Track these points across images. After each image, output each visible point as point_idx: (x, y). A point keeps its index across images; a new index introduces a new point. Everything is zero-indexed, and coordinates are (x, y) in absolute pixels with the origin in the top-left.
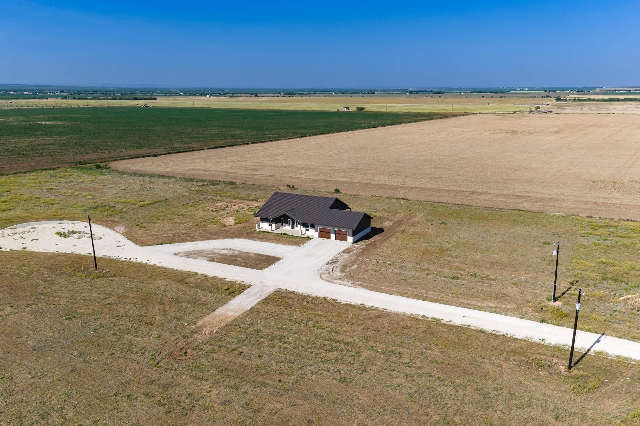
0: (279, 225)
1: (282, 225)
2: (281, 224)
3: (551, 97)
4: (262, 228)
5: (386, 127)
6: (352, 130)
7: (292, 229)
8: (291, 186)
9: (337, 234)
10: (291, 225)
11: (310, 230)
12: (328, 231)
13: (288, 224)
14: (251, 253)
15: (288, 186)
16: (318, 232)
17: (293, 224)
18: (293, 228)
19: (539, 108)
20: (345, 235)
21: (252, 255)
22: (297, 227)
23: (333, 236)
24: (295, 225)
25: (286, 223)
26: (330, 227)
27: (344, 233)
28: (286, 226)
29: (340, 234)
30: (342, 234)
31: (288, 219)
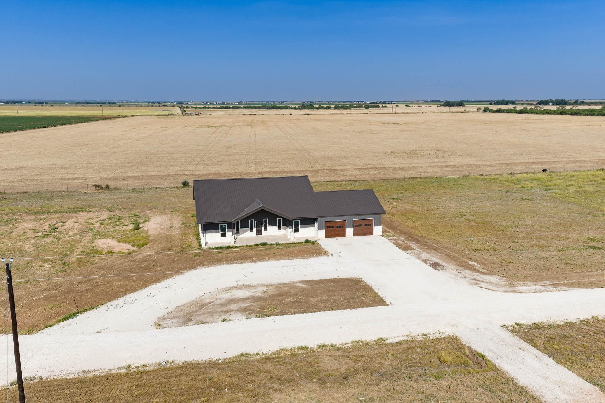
1: (238, 232)
3: (167, 106)
5: (57, 127)
6: (16, 130)
7: (257, 235)
8: (104, 186)
10: (255, 229)
11: (300, 229)
12: (340, 224)
13: (249, 229)
15: (96, 186)
16: (323, 229)
18: (259, 233)
19: (185, 111)
22: (266, 229)
23: (349, 231)
24: (263, 228)
25: (246, 227)
26: (345, 217)
27: (368, 223)
28: (245, 232)
29: (361, 225)
30: (365, 225)
31: (249, 220)
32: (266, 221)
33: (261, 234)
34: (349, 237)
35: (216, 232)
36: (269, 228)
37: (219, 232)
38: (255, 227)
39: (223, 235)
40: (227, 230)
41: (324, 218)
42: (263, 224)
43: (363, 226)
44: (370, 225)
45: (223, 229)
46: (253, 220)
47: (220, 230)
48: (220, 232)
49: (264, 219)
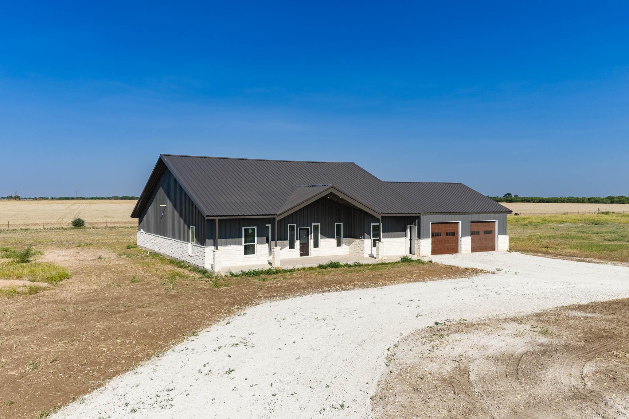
7: (300, 254)
9: (472, 233)
10: (297, 243)
12: (452, 229)
18: (304, 251)
20: (489, 232)
22: (316, 245)
24: (311, 242)
25: (283, 240)
26: (459, 216)
27: (488, 228)
31: (289, 225)
32: (316, 228)
33: (308, 255)
34: (464, 252)
35: (235, 244)
36: (321, 241)
37: (240, 243)
39: (249, 250)
40: (256, 238)
42: (311, 233)
43: (482, 234)
45: (249, 238)
46: (295, 225)
47: (243, 239)
48: (243, 244)
49: (313, 224)
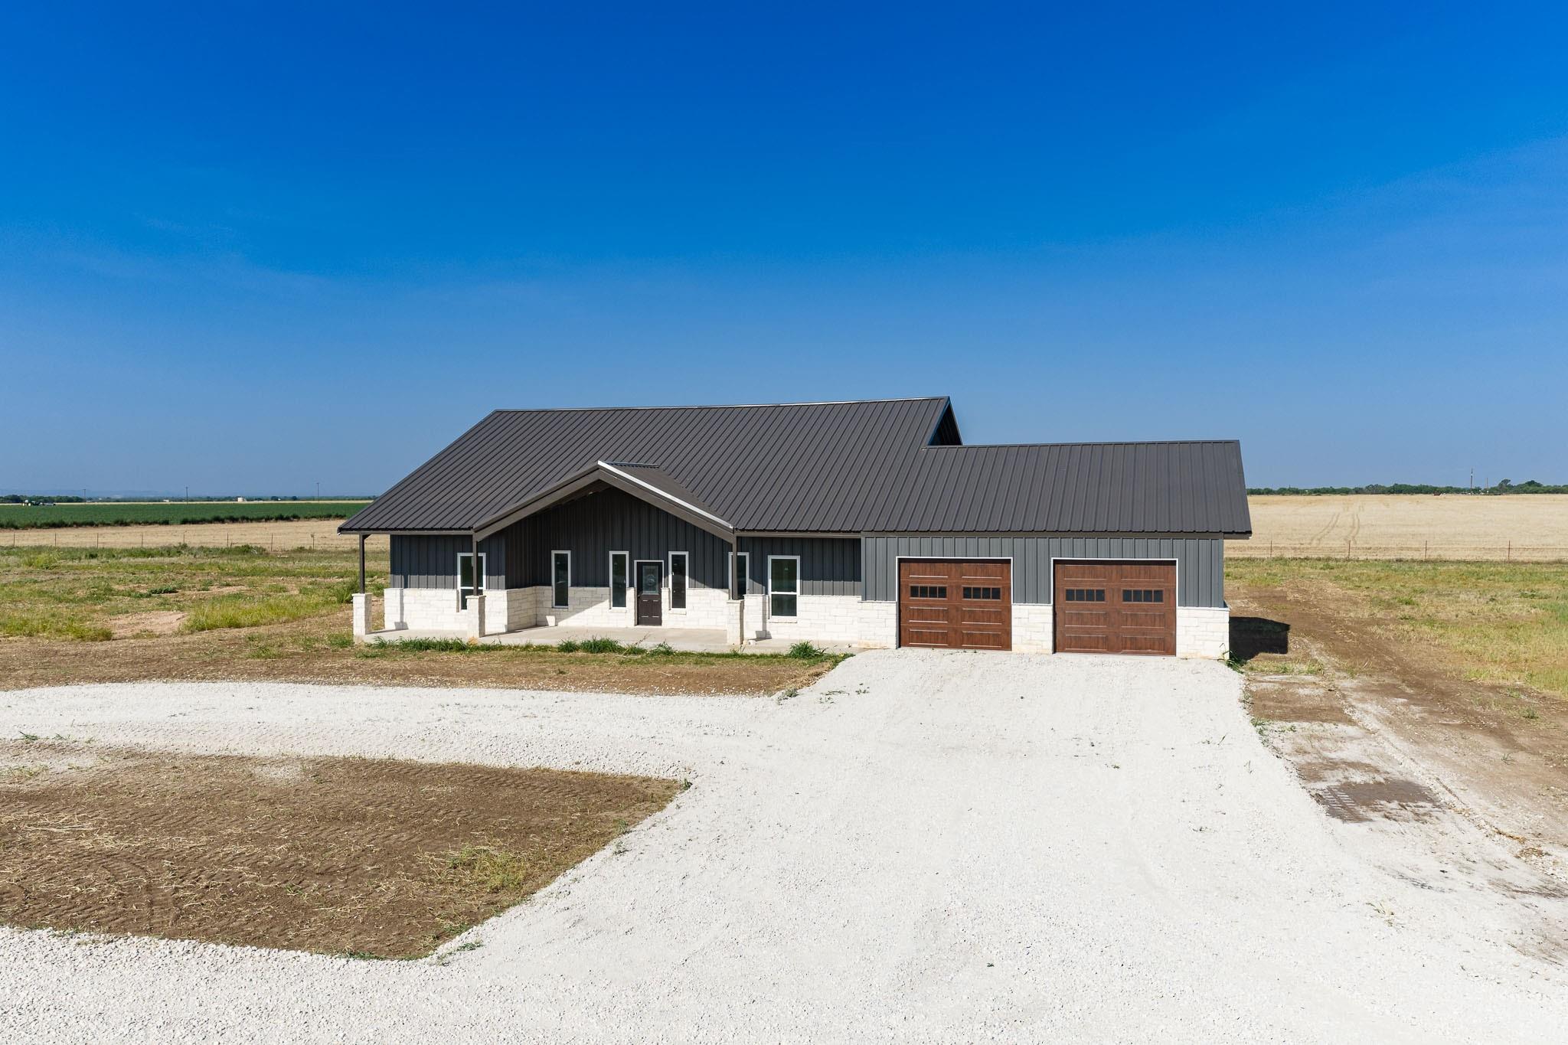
0: (538, 603)
1: (562, 600)
2: (549, 592)
4: (402, 626)
7: (641, 616)
9: (1070, 595)
10: (631, 594)
11: (803, 602)
12: (978, 579)
13: (607, 592)
14: (262, 763)
16: (887, 598)
17: (647, 585)
18: (648, 613)
20: (1148, 595)
21: (281, 775)
22: (679, 600)
23: (1031, 623)
24: (666, 594)
25: (595, 585)
26: (1007, 542)
27: (1143, 582)
28: (590, 604)
29: (1100, 595)
30: (1127, 596)
31: (611, 553)
32: (679, 563)
33: (659, 622)
34: (1024, 649)
35: (444, 586)
36: (692, 594)
37: (454, 586)
38: (631, 585)
41: (892, 541)
42: (667, 575)
43: (1114, 600)
44: (1158, 596)
46: (627, 553)
48: (460, 588)
49: (671, 554)
